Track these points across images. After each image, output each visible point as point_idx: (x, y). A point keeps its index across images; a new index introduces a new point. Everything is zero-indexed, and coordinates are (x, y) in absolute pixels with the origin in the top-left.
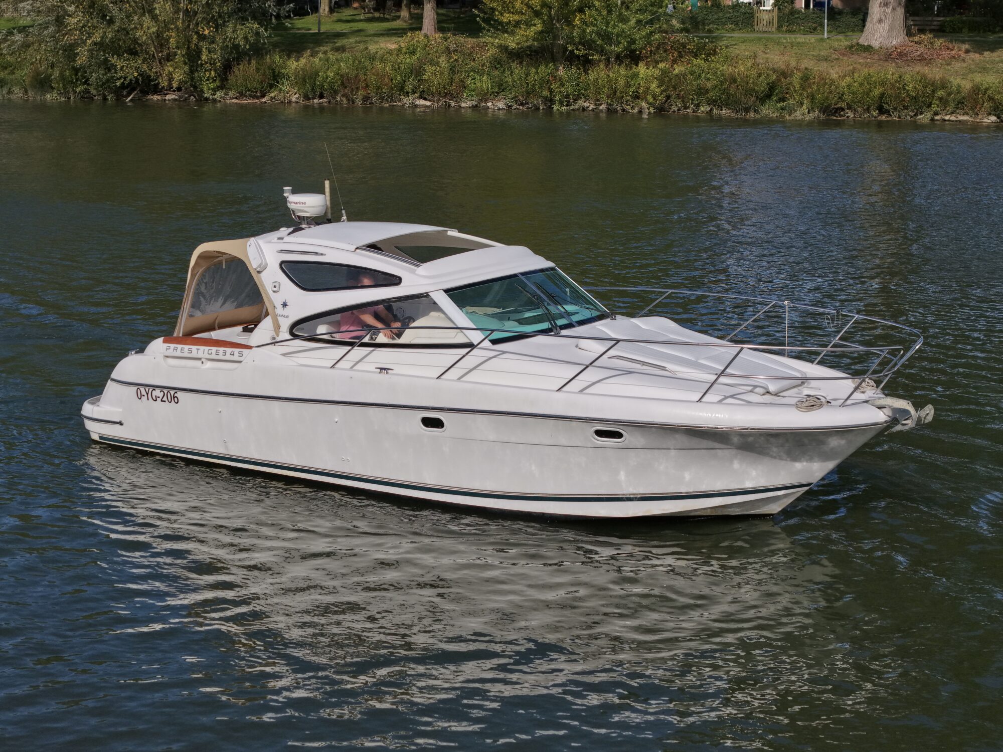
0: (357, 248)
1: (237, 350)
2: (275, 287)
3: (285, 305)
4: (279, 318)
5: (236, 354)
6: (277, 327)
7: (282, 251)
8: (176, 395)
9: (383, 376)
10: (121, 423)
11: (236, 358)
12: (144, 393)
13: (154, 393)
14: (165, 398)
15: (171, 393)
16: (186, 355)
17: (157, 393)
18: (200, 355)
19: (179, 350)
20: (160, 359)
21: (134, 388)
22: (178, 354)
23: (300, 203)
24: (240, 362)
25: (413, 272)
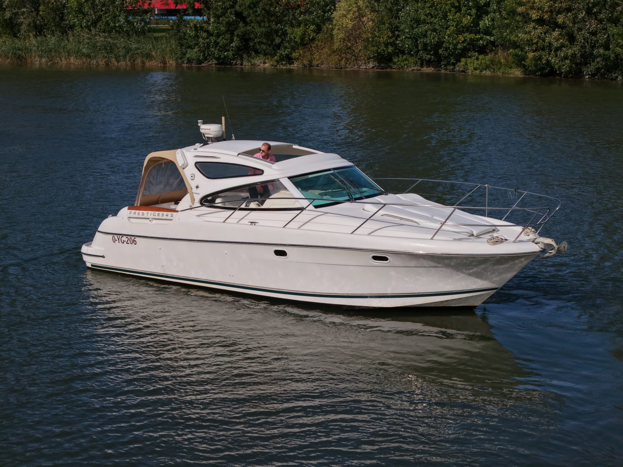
0: (239, 154)
1: (170, 213)
2: (192, 177)
3: (197, 187)
4: (194, 195)
5: (169, 215)
6: (193, 200)
7: (196, 156)
8: (135, 240)
9: (253, 227)
10: (103, 257)
11: (169, 217)
12: (116, 238)
13: (123, 239)
14: (129, 242)
15: (132, 238)
16: (141, 216)
17: (124, 238)
18: (149, 216)
19: (137, 213)
20: (126, 219)
21: (111, 236)
22: (136, 216)
23: (208, 129)
24: (171, 220)
25: (270, 167)
